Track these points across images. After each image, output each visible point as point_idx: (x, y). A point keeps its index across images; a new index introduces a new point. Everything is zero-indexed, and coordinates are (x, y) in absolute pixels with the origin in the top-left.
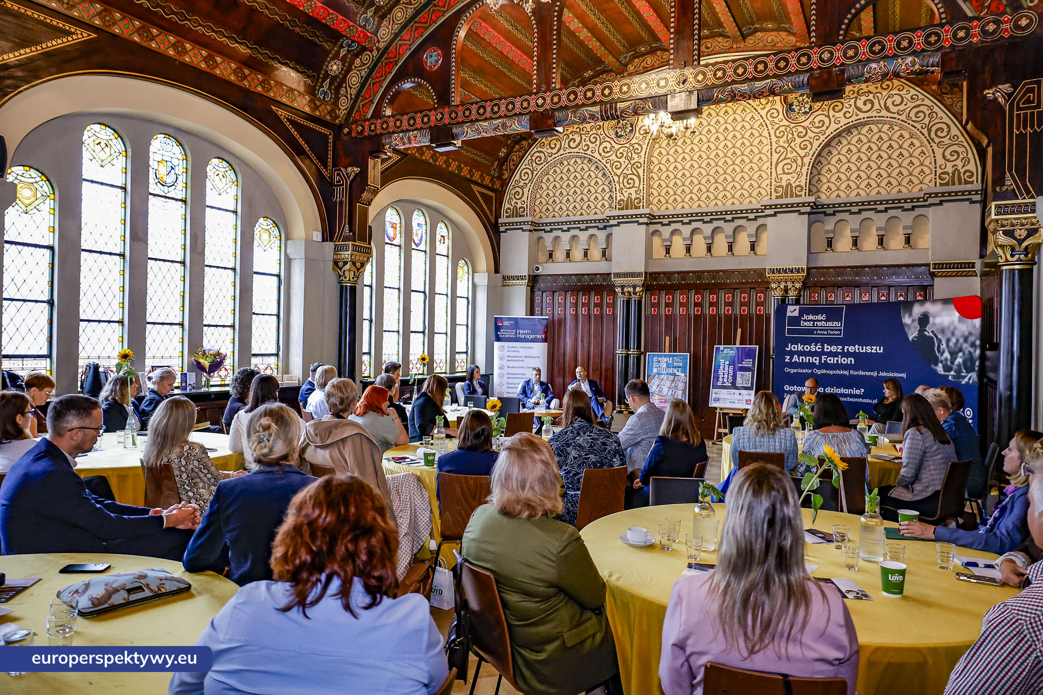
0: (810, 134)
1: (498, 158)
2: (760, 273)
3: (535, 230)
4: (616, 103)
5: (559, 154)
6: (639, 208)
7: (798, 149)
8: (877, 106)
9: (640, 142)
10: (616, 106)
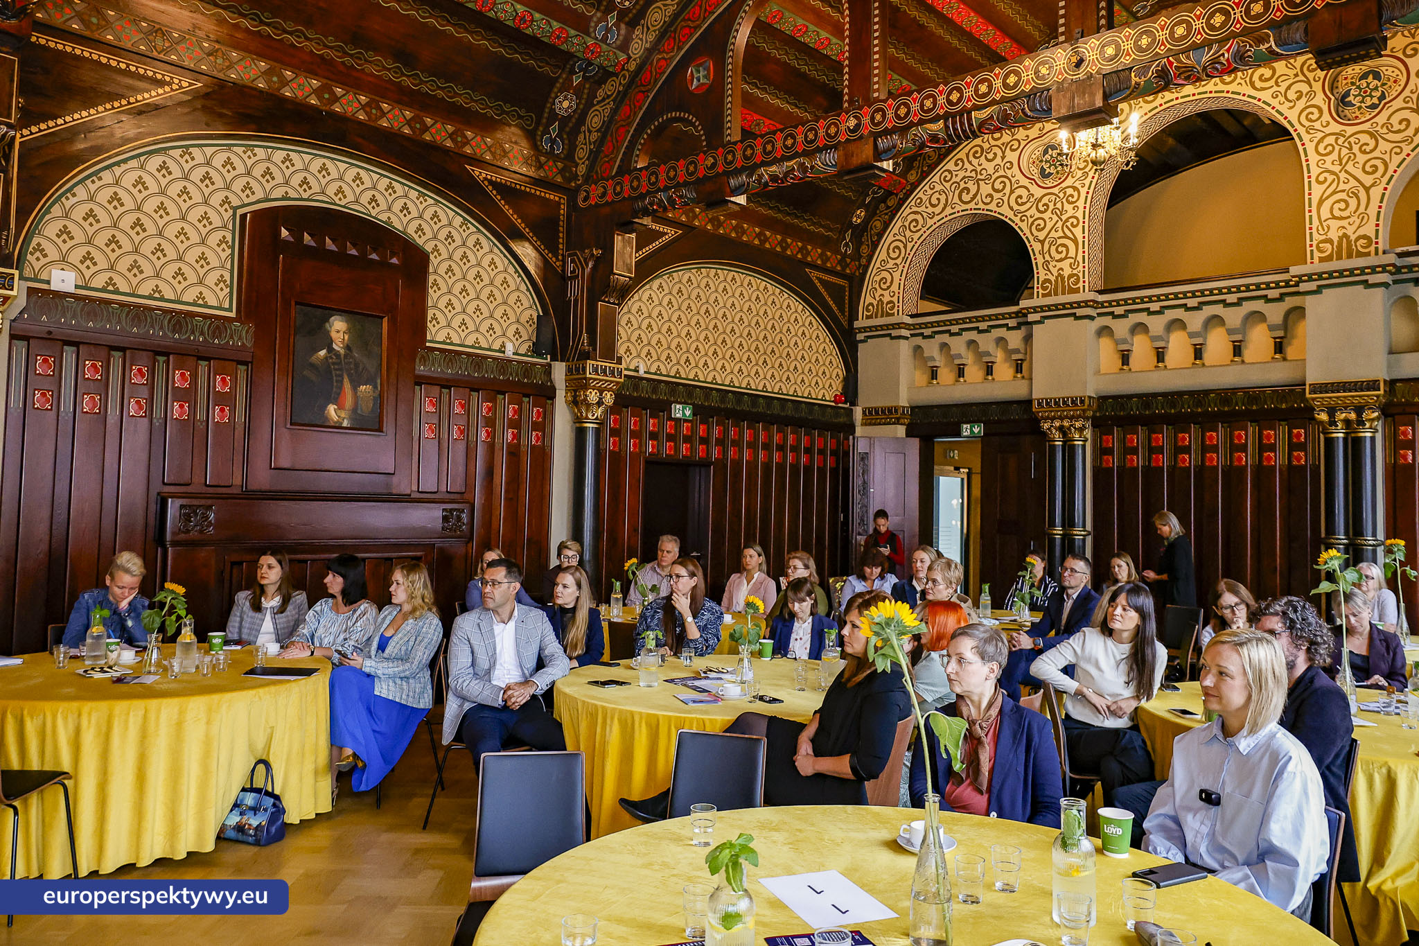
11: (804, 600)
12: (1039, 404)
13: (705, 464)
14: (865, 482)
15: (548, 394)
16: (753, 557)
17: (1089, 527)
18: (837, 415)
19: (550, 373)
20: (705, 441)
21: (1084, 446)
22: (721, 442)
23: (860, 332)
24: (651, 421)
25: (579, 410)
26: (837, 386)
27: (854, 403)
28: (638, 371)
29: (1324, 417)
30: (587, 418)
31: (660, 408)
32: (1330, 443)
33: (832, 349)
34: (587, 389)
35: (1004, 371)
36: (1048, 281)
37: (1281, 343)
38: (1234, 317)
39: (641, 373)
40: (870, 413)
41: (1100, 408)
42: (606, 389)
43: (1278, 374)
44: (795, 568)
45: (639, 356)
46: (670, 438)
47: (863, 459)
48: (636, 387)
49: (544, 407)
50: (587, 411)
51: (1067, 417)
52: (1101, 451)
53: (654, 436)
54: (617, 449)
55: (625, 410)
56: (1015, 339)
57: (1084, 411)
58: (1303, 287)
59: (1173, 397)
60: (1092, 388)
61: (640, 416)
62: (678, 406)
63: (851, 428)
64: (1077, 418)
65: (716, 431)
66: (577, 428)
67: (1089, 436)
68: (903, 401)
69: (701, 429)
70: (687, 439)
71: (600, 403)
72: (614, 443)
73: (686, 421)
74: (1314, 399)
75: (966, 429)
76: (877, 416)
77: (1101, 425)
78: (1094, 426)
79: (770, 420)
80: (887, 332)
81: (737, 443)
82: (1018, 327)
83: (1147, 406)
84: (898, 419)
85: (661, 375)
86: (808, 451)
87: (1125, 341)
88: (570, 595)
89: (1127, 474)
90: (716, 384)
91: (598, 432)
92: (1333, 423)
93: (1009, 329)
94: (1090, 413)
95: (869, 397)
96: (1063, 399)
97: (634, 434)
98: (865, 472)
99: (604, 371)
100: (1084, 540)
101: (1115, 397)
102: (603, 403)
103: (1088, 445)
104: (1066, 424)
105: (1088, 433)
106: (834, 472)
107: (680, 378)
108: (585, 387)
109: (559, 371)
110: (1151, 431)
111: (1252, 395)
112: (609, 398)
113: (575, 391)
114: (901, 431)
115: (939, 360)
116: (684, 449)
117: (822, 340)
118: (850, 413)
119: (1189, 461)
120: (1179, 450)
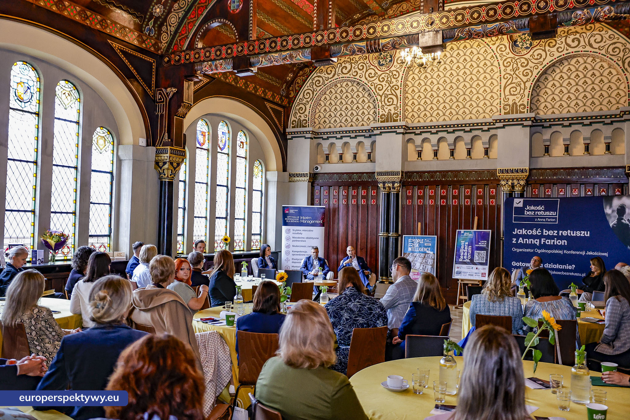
0: (531, 64)
1: (286, 82)
2: (492, 173)
3: (315, 138)
4: (379, 39)
5: (334, 78)
6: (397, 121)
7: (521, 76)
8: (582, 43)
9: (398, 70)
10: (379, 42)
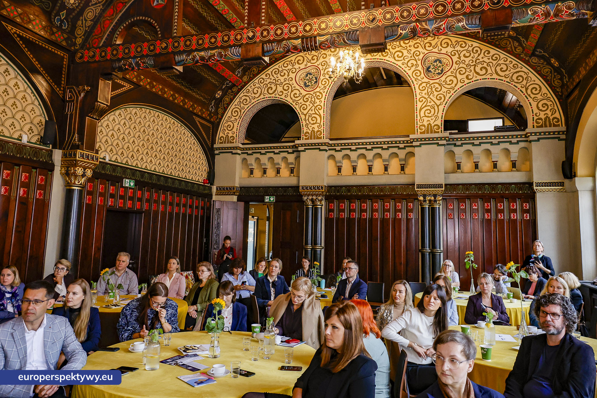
11: (229, 294)
12: (302, 188)
13: (139, 212)
14: (218, 223)
15: (49, 168)
16: (174, 264)
17: (323, 245)
18: (204, 190)
19: (51, 156)
20: (140, 200)
21: (321, 208)
22: (148, 201)
23: (217, 150)
24: (111, 187)
25: (70, 179)
26: (205, 175)
27: (212, 184)
28: (105, 159)
29: (421, 198)
30: (74, 183)
31: (117, 180)
32: (423, 209)
33: (203, 157)
34: (76, 167)
35: (285, 172)
36: (308, 133)
37: (403, 166)
38: (386, 154)
39: (107, 160)
40: (220, 189)
41: (328, 191)
42: (88, 167)
43: (403, 179)
44: (203, 271)
45: (106, 151)
46: (122, 197)
47: (218, 211)
48: (104, 168)
49: (46, 176)
50: (75, 179)
51: (315, 195)
52: (329, 211)
53: (112, 196)
54: (90, 202)
55: (96, 180)
56: (291, 158)
57: (323, 192)
58: (414, 144)
59: (360, 187)
60: (326, 182)
61: (105, 184)
62: (127, 180)
63: (211, 195)
64: (320, 195)
65: (146, 194)
66: (67, 189)
67: (323, 204)
68: (237, 185)
69: (139, 193)
70: (131, 199)
71: (83, 175)
72: (89, 199)
73: (130, 188)
74: (418, 191)
75: (267, 199)
76: (223, 191)
77: (329, 198)
78: (326, 199)
79: (173, 190)
80: (231, 151)
81: (156, 202)
82: (293, 153)
83: (349, 191)
84: (234, 193)
85: (118, 162)
86: (191, 207)
87: (340, 162)
88: (78, 299)
89: (340, 221)
90: (147, 170)
91: (81, 192)
92: (425, 201)
93: (289, 153)
94: (324, 193)
95: (219, 182)
96: (314, 186)
97: (101, 195)
98: (219, 217)
99: (88, 157)
100: (321, 251)
101: (335, 187)
102: (85, 176)
103: (323, 207)
104: (314, 198)
105: (323, 202)
106: (202, 218)
107: (128, 165)
108: (75, 165)
109: (58, 155)
110: (350, 202)
111: (393, 187)
112: (89, 173)
113: (68, 168)
114: (235, 198)
115: (255, 166)
116: (129, 204)
117: (199, 152)
118: (210, 189)
119: (367, 215)
120: (362, 211)
